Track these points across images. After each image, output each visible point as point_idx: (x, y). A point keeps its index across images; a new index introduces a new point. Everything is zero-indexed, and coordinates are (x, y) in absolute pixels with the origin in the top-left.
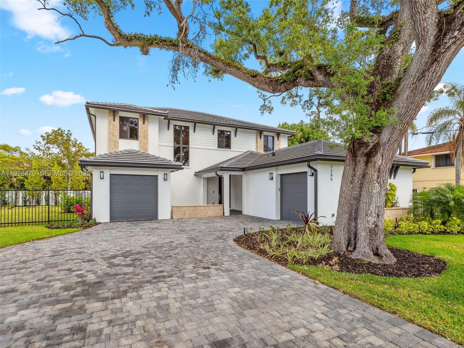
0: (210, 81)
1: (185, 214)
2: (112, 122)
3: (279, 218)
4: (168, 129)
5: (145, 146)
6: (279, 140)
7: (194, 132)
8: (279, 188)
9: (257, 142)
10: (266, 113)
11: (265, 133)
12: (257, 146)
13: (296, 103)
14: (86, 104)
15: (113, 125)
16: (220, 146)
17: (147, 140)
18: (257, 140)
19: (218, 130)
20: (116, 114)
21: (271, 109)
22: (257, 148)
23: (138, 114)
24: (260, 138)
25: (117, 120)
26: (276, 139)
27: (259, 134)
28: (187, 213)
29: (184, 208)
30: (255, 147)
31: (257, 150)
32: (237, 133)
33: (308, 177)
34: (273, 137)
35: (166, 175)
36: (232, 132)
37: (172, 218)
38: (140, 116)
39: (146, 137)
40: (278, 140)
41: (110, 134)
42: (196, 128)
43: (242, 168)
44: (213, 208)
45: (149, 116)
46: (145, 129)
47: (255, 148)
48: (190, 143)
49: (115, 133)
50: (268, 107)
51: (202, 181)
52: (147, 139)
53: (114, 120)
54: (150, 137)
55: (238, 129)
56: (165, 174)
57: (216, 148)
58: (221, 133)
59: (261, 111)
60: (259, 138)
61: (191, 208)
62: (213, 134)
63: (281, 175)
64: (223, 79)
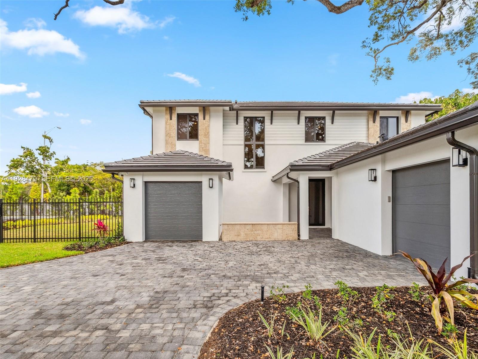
0: (247, 19)
1: (239, 235)
2: (169, 121)
3: (389, 253)
4: (237, 124)
5: (206, 146)
6: (409, 122)
7: (271, 123)
8: (389, 197)
9: (368, 128)
10: (382, 79)
11: (382, 113)
12: (368, 134)
13: (438, 53)
14: (140, 104)
15: (170, 124)
16: (308, 139)
17: (208, 139)
18: (368, 125)
19: (306, 118)
20: (173, 111)
21: (389, 72)
22: (368, 137)
23: (198, 108)
24: (374, 122)
25: (175, 117)
26: (402, 120)
27: (372, 116)
28: (242, 234)
29: (238, 227)
30: (365, 135)
31: (368, 140)
32: (335, 118)
33: (452, 168)
34: (398, 118)
35: (211, 181)
36: (327, 118)
37: (220, 239)
38: (200, 111)
39: (207, 135)
40: (406, 121)
41: (166, 136)
42: (274, 118)
43: (328, 166)
44: (281, 227)
45: (211, 108)
46: (206, 125)
47: (365, 138)
48: (266, 138)
49: (172, 133)
50: (385, 70)
51: (282, 188)
52: (209, 137)
53: (171, 119)
54: (212, 135)
55: (336, 112)
56: (209, 179)
57: (303, 142)
58: (310, 120)
59: (372, 79)
60: (371, 122)
61: (248, 227)
62: (298, 123)
63: (394, 172)
64: (271, 10)
